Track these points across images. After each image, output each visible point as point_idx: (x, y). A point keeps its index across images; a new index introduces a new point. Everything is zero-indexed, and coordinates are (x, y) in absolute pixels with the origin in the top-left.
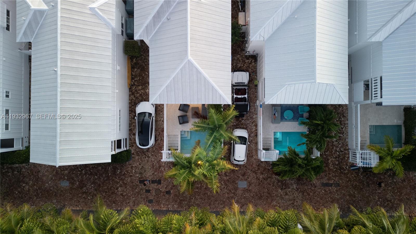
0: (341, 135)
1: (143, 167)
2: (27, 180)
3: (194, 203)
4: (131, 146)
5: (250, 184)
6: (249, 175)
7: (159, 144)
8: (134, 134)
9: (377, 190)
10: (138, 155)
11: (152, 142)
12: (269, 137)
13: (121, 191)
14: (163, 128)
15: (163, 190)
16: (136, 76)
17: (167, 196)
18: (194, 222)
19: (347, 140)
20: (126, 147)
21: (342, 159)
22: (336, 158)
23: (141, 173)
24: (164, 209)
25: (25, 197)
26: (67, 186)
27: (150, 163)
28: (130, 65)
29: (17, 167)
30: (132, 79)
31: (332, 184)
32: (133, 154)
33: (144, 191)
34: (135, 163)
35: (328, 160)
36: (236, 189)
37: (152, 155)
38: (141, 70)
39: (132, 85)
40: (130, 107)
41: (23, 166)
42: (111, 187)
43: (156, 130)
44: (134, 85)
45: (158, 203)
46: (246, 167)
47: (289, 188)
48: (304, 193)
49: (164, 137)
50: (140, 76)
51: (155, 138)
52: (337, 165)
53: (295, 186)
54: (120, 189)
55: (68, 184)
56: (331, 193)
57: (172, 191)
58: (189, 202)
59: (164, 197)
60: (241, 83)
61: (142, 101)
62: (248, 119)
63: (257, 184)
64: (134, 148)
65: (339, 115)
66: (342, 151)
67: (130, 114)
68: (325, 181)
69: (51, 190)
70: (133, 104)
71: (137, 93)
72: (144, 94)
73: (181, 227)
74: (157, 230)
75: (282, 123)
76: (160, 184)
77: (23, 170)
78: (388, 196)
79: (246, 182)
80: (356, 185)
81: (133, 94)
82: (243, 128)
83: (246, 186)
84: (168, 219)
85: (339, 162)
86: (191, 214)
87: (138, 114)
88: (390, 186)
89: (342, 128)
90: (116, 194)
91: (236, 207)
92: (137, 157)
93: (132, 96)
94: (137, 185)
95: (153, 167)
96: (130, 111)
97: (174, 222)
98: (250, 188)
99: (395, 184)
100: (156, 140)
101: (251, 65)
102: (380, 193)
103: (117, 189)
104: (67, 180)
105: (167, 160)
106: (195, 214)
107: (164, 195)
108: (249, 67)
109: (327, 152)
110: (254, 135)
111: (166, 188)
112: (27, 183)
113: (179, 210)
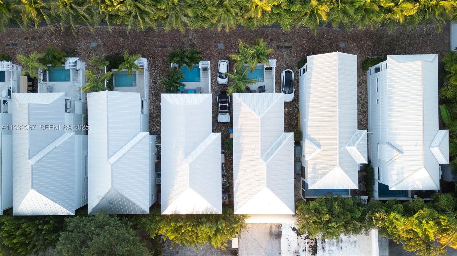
0: (154, 80)
1: (289, 57)
2: (368, 47)
3: (254, 33)
4: (297, 72)
5: (216, 47)
6: (216, 53)
7: (278, 73)
8: (295, 79)
9: (130, 43)
10: (292, 65)
11: (283, 74)
12: (203, 78)
13: (304, 40)
14: (275, 84)
15: (275, 42)
16: (295, 119)
17: (272, 38)
18: (255, 20)
19: (150, 77)
20: (301, 70)
21: (153, 64)
22: (157, 65)
23: (291, 53)
24: (274, 29)
25: (369, 36)
26: (341, 43)
27: (285, 60)
28: (299, 127)
29: (375, 56)
30: (297, 118)
31: (160, 47)
32: (296, 66)
33: (288, 41)
34: (295, 60)
35: (163, 64)
36: (225, 43)
37: (283, 66)
38: (291, 124)
39: (297, 113)
40: (299, 98)
41: (371, 56)
42: (311, 43)
43: (281, 83)
44: (296, 114)
45: (278, 33)
46: (218, 58)
47: (189, 44)
48: (179, 41)
49: (275, 78)
50: (292, 120)
51: (281, 78)
52: (156, 60)
53: (185, 45)
54: (305, 42)
55: (340, 45)
56: (161, 41)
57: (269, 41)
58: (257, 34)
59: (275, 37)
60: (223, 114)
61: (291, 102)
62: (217, 91)
63: (210, 47)
64: (296, 70)
65: (155, 94)
66: (153, 69)
67: (299, 94)
68: (165, 49)
69: (351, 41)
70: (297, 100)
71: (293, 108)
72: (289, 107)
73: (263, 17)
74: (278, 15)
75: (195, 88)
76: (277, 46)
77: (371, 54)
78: (122, 39)
79: (219, 48)
80: (144, 47)
81: (297, 107)
82: (221, 85)
83: (219, 45)
84: (271, 22)
85: (155, 62)
86: (257, 24)
87: (292, 93)
88: (120, 46)
89: (153, 85)
90: (307, 39)
91: (227, 30)
92: (293, 64)
93: (297, 106)
94: (293, 45)
95: (282, 58)
96: (299, 96)
97: (267, 20)
98: (215, 44)
99: (117, 47)
100: (281, 75)
101: (216, 128)
102: (128, 41)
103: (307, 42)
104: (341, 48)
105: (272, 60)
106: (254, 25)
107: (274, 38)
108: (217, 127)
109: (163, 69)
110: (214, 80)
111: (273, 43)
112: (368, 45)
113: (264, 29)
